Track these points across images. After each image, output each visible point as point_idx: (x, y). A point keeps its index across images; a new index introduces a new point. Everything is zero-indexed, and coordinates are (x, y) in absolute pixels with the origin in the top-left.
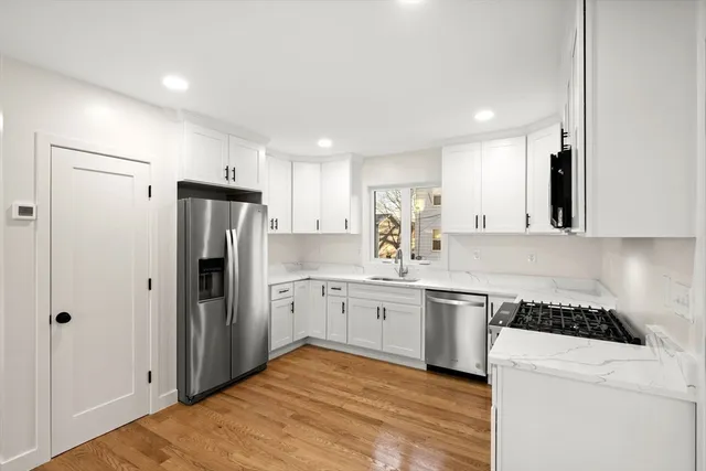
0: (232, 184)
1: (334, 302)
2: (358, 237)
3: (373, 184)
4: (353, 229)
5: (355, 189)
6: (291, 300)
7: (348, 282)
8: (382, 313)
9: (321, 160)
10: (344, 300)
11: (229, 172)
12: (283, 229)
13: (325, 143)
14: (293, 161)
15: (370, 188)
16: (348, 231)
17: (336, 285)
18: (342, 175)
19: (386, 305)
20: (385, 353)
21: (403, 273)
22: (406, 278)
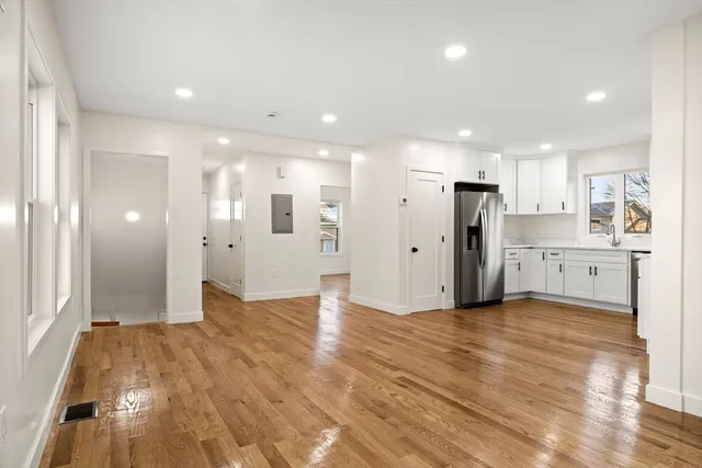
0: (482, 182)
1: (553, 265)
2: (574, 216)
3: (587, 173)
4: (570, 210)
5: (572, 177)
6: (517, 262)
7: (564, 249)
8: (593, 271)
9: (542, 157)
10: (562, 262)
11: (481, 174)
12: (511, 211)
13: (546, 147)
14: (517, 160)
15: (585, 176)
16: (565, 211)
17: (555, 252)
18: (559, 168)
19: (598, 265)
20: (596, 302)
21: (615, 244)
22: (619, 248)
